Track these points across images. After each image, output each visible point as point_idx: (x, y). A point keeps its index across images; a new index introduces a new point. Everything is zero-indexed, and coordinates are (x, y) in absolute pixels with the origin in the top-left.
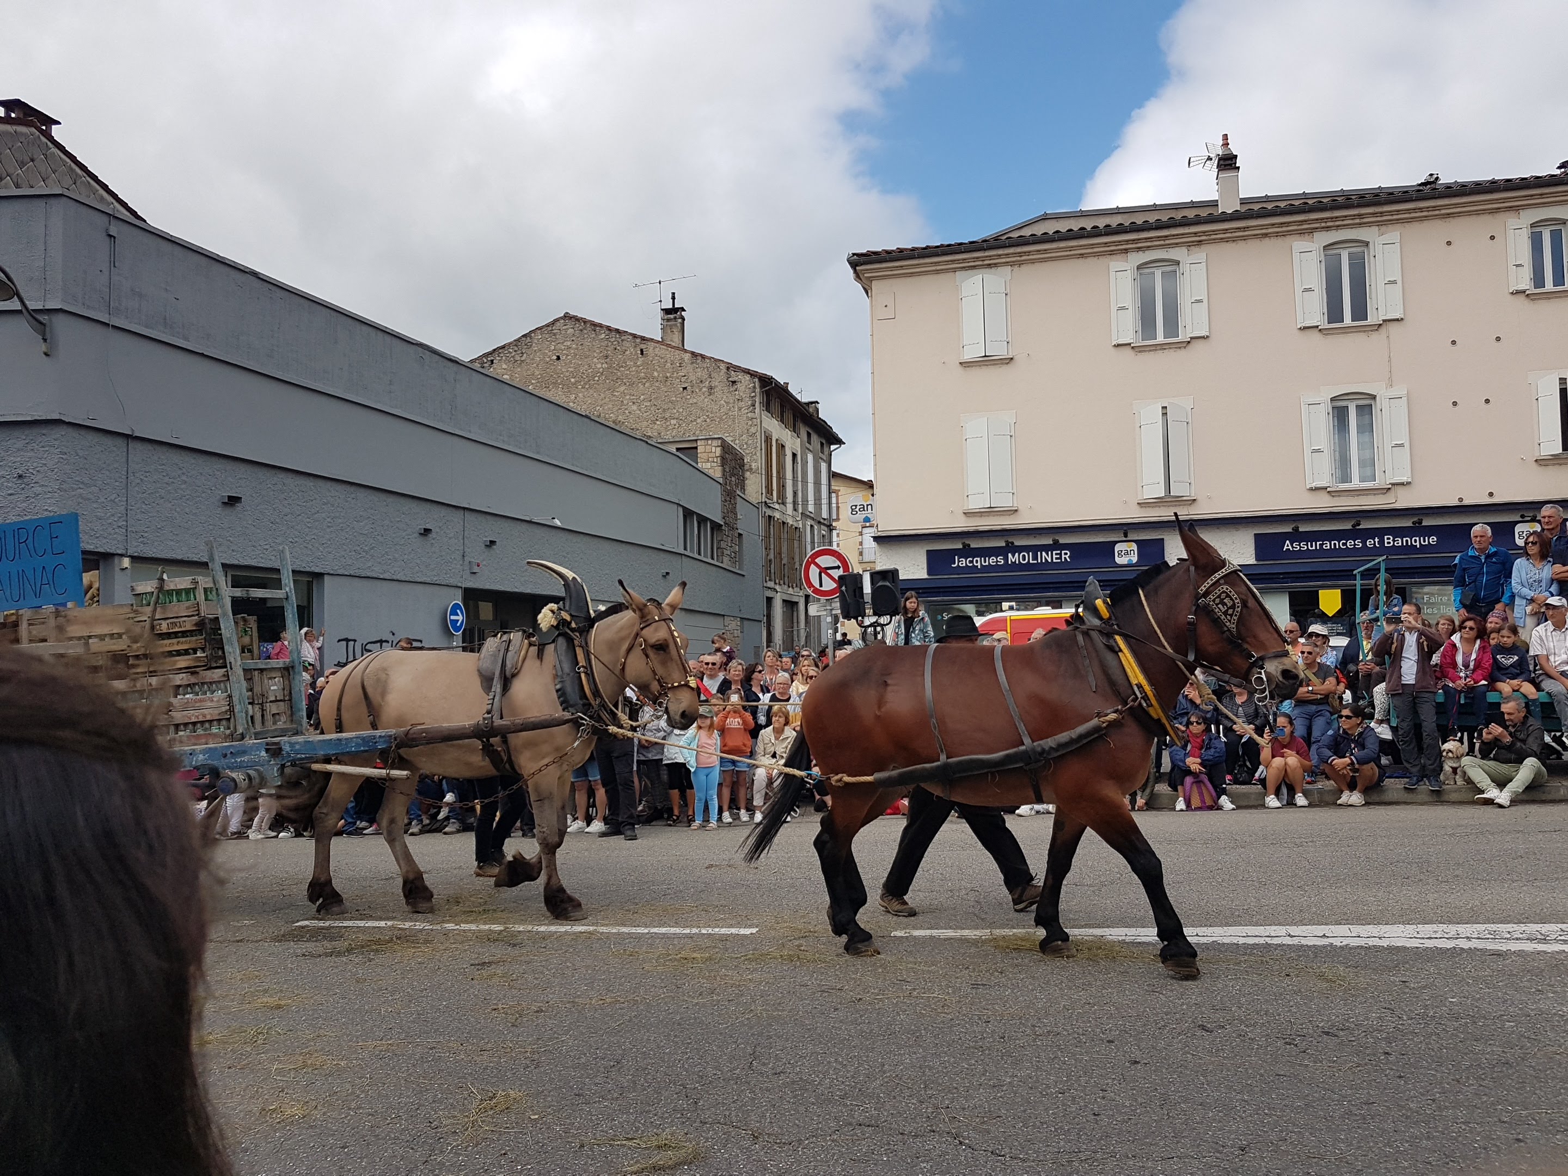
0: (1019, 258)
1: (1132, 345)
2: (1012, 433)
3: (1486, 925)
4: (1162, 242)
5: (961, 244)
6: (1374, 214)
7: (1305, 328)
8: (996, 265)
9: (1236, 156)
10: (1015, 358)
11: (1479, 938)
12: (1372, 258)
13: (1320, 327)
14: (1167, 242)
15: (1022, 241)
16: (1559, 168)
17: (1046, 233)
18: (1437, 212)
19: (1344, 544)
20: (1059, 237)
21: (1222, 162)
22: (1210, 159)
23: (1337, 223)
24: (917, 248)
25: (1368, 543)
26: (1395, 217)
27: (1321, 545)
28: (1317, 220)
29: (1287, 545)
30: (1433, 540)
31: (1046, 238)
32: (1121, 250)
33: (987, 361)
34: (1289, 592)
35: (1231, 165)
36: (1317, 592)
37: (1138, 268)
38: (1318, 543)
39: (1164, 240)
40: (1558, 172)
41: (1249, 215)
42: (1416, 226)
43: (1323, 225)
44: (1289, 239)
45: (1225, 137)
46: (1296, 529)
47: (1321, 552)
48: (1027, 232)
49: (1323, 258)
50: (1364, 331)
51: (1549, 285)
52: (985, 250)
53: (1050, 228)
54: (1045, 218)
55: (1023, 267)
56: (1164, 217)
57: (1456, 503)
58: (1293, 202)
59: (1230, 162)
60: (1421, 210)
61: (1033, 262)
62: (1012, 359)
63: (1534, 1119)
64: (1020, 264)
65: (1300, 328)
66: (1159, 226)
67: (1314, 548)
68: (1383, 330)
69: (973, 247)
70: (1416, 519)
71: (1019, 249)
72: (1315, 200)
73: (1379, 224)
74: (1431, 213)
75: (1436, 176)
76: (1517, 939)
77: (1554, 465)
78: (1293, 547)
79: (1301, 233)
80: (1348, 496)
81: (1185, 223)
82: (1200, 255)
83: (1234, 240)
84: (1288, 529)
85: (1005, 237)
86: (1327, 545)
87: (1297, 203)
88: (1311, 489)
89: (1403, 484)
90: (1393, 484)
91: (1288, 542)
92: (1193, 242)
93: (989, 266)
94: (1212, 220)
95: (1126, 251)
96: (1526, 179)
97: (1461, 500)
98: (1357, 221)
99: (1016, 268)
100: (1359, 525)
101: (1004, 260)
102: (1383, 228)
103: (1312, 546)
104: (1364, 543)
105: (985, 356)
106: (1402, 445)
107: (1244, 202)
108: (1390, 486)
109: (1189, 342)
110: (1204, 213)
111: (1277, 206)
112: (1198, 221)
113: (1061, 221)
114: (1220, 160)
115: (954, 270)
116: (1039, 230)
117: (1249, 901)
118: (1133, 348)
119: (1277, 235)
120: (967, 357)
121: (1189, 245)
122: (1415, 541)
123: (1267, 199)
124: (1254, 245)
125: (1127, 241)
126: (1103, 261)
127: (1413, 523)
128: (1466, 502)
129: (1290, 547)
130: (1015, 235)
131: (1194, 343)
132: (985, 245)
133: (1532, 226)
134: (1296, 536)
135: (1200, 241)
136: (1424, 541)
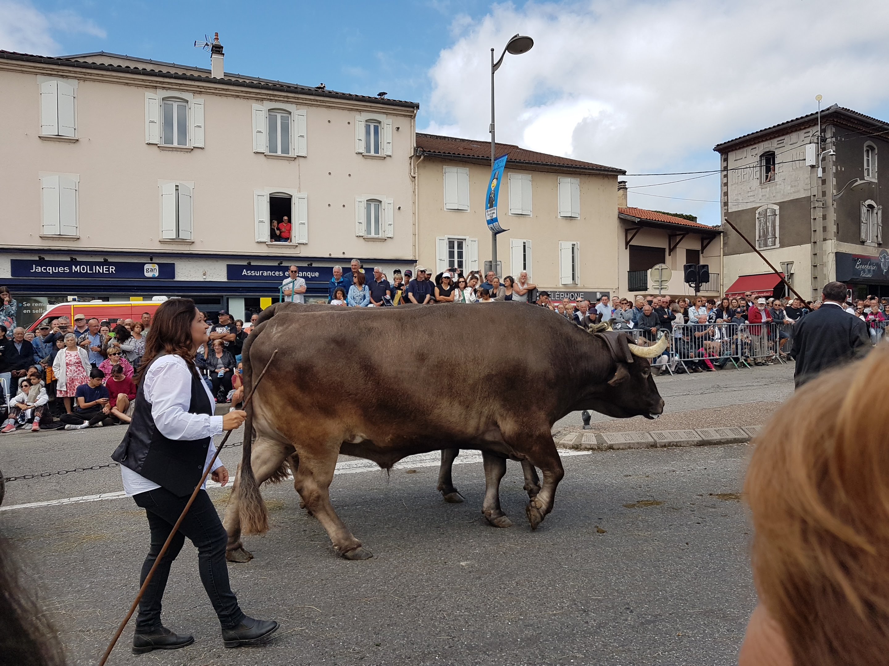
0: (84, 76)
1: (158, 145)
2: (77, 189)
3: (346, 462)
4: (178, 87)
5: (41, 57)
6: (294, 98)
7: (257, 153)
8: (67, 77)
9: (222, 47)
10: (80, 140)
11: (343, 469)
12: (292, 121)
13: (265, 154)
14: (181, 88)
15: (85, 66)
16: (378, 95)
17: (103, 64)
18: (324, 104)
19: (274, 274)
20: (110, 68)
21: (214, 48)
22: (207, 44)
23: (276, 98)
24: (6, 52)
26: (305, 102)
27: (262, 273)
28: (265, 94)
29: (244, 272)
30: (317, 274)
31: (102, 67)
32: (153, 86)
33: (59, 138)
34: (245, 299)
35: (219, 51)
36: (259, 299)
37: (163, 99)
38: (261, 272)
39: (180, 86)
40: (378, 97)
41: (229, 83)
42: (314, 109)
43: (269, 97)
44: (250, 101)
45: (217, 34)
46: (249, 264)
47: (262, 277)
48: (90, 61)
49: (268, 116)
50: (288, 160)
51: (372, 153)
52: (59, 65)
53: (107, 62)
54: (102, 54)
55: (87, 83)
56: (180, 73)
57: (328, 256)
58: (253, 81)
59: (219, 50)
60: (317, 101)
61: (94, 80)
62: (78, 140)
63: (371, 548)
64: (85, 80)
65: (255, 153)
66: (176, 77)
67: (258, 275)
68: (297, 161)
69: (49, 61)
70: (309, 263)
71: (84, 70)
73: (297, 104)
74: (321, 104)
75: (324, 85)
76: (359, 467)
77: (371, 241)
78: (247, 273)
79: (257, 99)
80: (276, 248)
81: (192, 78)
82: (200, 99)
83: (221, 95)
84: (245, 263)
85: (74, 60)
86: (265, 274)
87: (247, 81)
88: (258, 242)
89: (303, 244)
90: (299, 244)
91: (245, 270)
92: (197, 91)
93: (62, 76)
94: (208, 80)
95: (156, 87)
97: (330, 255)
98: (286, 99)
99: (82, 82)
100: (282, 263)
101: (73, 75)
102: (299, 106)
103: (257, 274)
104: (284, 274)
105: (58, 135)
106: (304, 224)
107: (226, 75)
108: (297, 244)
109: (192, 149)
110: (204, 75)
111: (244, 81)
112: (199, 79)
114: (213, 47)
115: (36, 74)
116: (99, 61)
117: (229, 463)
118: (158, 147)
119: (244, 97)
120: (44, 133)
121: (194, 92)
122: (309, 274)
123: (239, 76)
124: (231, 100)
125: (157, 81)
126: (140, 90)
127: (308, 265)
128: (333, 256)
129: (246, 273)
130: (81, 60)
131: (195, 150)
132: (59, 62)
133: (367, 121)
134: (249, 267)
135: (201, 92)
136: (313, 275)
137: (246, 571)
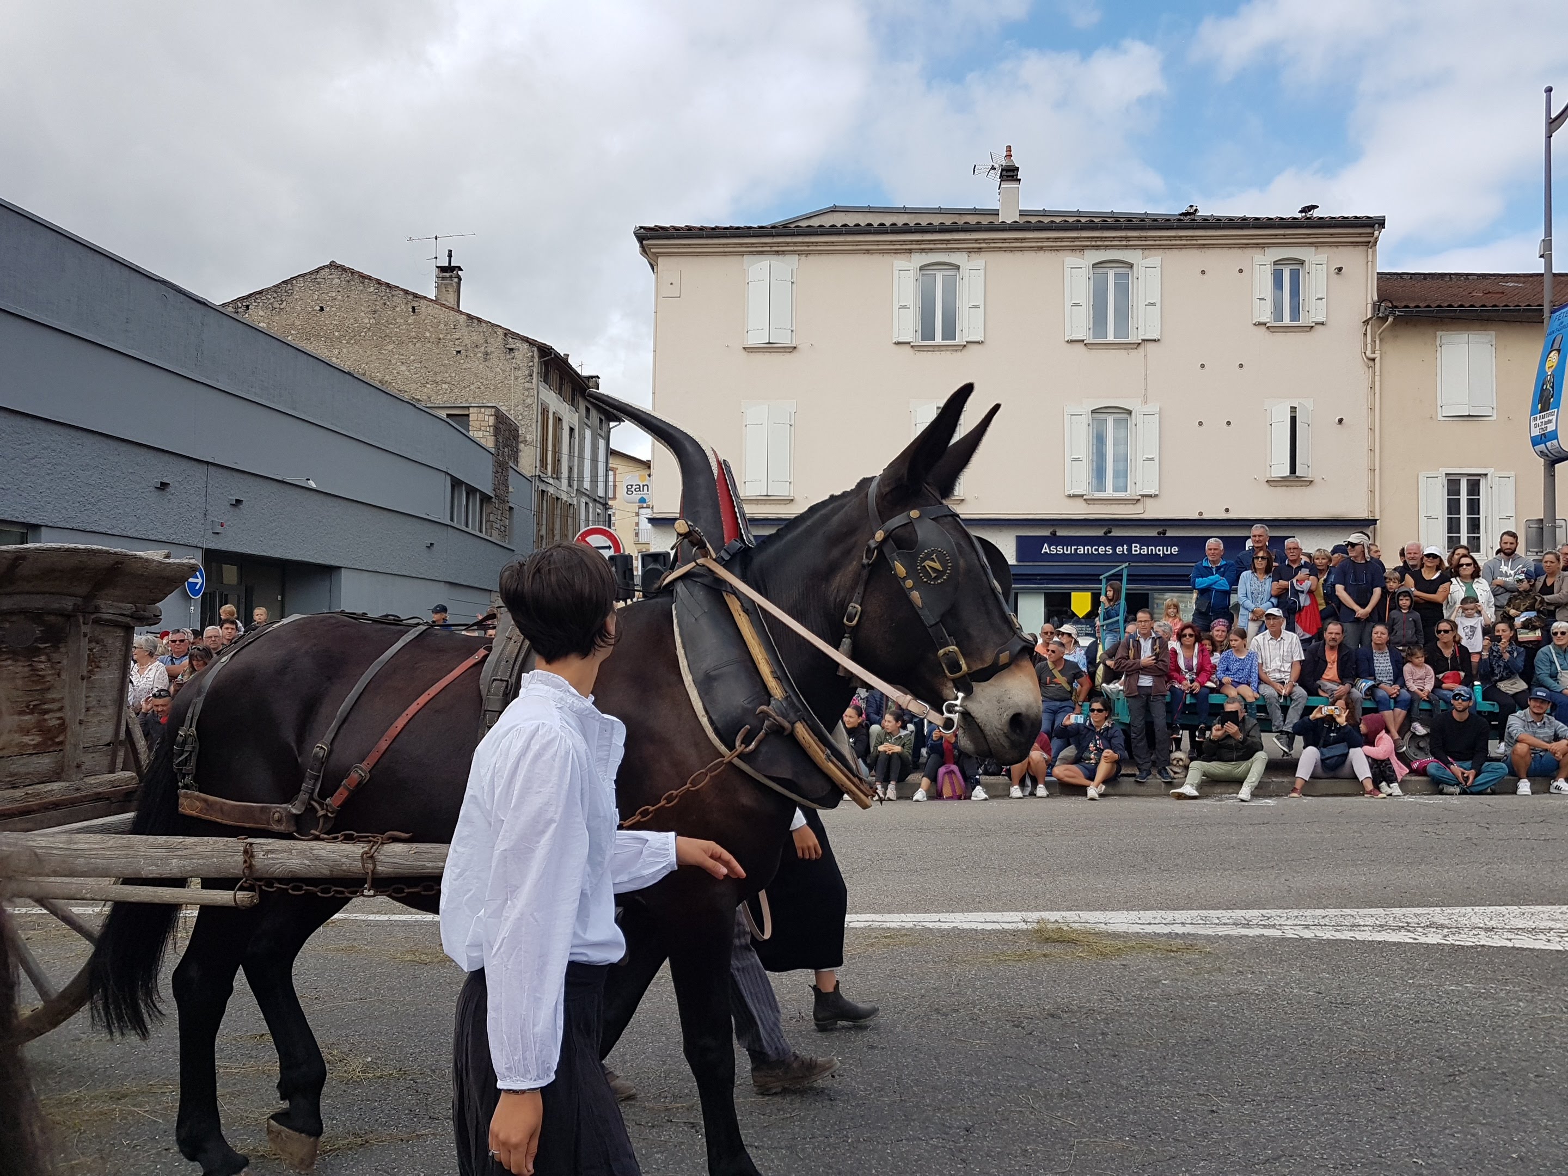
0: (806, 248)
1: (912, 344)
2: (792, 422)
3: (1199, 912)
4: (944, 246)
5: (750, 228)
6: (1139, 238)
7: (1072, 341)
8: (783, 252)
9: (1018, 169)
10: (799, 347)
11: (1192, 924)
12: (1135, 280)
13: (1085, 342)
14: (949, 246)
15: (811, 232)
16: (1301, 212)
17: (834, 226)
18: (1194, 242)
19: (1097, 550)
20: (846, 230)
21: (1004, 173)
22: (993, 168)
23: (1106, 243)
24: (706, 228)
25: (1117, 550)
26: (1157, 243)
27: (1076, 550)
28: (1088, 238)
29: (1045, 549)
30: (1175, 550)
31: (833, 231)
32: (906, 249)
33: (770, 348)
34: (1045, 593)
35: (1013, 176)
36: (1070, 595)
37: (921, 269)
38: (1073, 548)
39: (946, 244)
40: (1300, 216)
41: (1027, 227)
42: (1175, 253)
43: (1094, 243)
44: (1061, 254)
45: (1009, 149)
46: (1054, 533)
47: (1075, 557)
48: (815, 222)
49: (1091, 275)
50: (1125, 349)
51: (1287, 321)
52: (773, 236)
53: (838, 220)
54: (834, 210)
55: (811, 257)
56: (948, 221)
57: (1196, 516)
58: (1067, 219)
59: (1011, 174)
60: (1180, 238)
61: (820, 252)
62: (795, 348)
63: (1226, 1091)
64: (807, 254)
65: (1068, 341)
66: (943, 229)
67: (1069, 552)
68: (1141, 350)
69: (762, 232)
70: (1160, 530)
71: (807, 239)
72: (1088, 219)
73: (1144, 248)
74: (1189, 242)
75: (1195, 208)
76: (1225, 924)
77: (1282, 486)
78: (1050, 550)
79: (1073, 249)
80: (1101, 504)
81: (967, 229)
82: (979, 261)
83: (1012, 250)
84: (1046, 533)
85: (794, 225)
86: (1081, 550)
87: (1071, 220)
88: (1069, 496)
89: (1150, 496)
90: (1143, 496)
91: (1046, 545)
92: (973, 248)
93: (777, 252)
94: (992, 228)
95: (910, 251)
96: (1271, 219)
97: (1201, 514)
98: (1124, 243)
99: (803, 257)
100: (1110, 532)
101: (792, 248)
102: (1146, 252)
103: (1067, 550)
104: (1114, 549)
105: (769, 343)
106: (1152, 459)
107: (1023, 213)
108: (1140, 497)
109: (965, 346)
110: (985, 220)
111: (1052, 221)
112: (978, 228)
113: (850, 215)
114: (1002, 170)
115: (742, 254)
116: (827, 221)
117: (989, 887)
118: (912, 347)
119: (1052, 249)
120: (752, 341)
121: (970, 251)
122: (1159, 550)
123: (1044, 213)
124: (1029, 256)
125: (912, 241)
126: (888, 258)
127: (1158, 533)
128: (1205, 516)
129: (1048, 551)
130: (804, 224)
131: (970, 347)
132: (774, 231)
133: (1275, 263)
134: (1054, 540)
135: (980, 248)
136: (1167, 551)
137: (992, 1092)
